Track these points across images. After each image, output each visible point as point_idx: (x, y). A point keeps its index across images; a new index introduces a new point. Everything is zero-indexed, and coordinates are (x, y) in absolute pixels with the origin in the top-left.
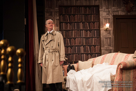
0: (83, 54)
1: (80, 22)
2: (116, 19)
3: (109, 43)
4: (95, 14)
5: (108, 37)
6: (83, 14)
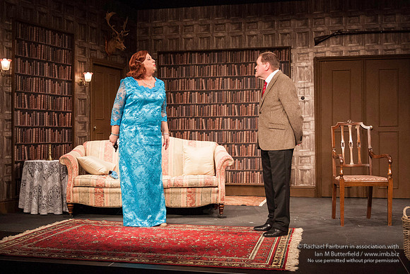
0: (48, 128)
1: (45, 62)
2: (94, 64)
3: (83, 110)
4: (67, 50)
5: (82, 97)
6: (51, 46)
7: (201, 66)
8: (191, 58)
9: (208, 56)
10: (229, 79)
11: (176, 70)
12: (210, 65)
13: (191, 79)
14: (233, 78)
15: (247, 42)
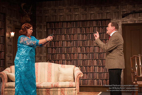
2: (16, 28)
3: (10, 50)
4: (2, 21)
5: (10, 44)
7: (68, 29)
8: (62, 24)
9: (71, 24)
10: (81, 35)
11: (55, 31)
12: (72, 28)
13: (63, 35)
14: (83, 34)
15: (89, 17)
